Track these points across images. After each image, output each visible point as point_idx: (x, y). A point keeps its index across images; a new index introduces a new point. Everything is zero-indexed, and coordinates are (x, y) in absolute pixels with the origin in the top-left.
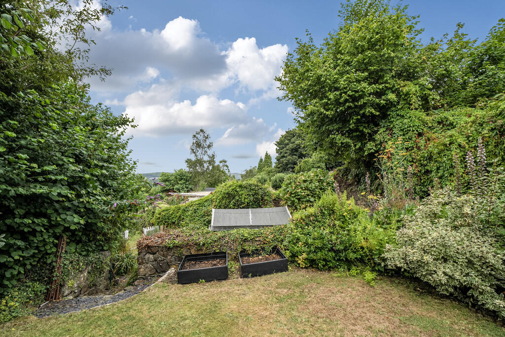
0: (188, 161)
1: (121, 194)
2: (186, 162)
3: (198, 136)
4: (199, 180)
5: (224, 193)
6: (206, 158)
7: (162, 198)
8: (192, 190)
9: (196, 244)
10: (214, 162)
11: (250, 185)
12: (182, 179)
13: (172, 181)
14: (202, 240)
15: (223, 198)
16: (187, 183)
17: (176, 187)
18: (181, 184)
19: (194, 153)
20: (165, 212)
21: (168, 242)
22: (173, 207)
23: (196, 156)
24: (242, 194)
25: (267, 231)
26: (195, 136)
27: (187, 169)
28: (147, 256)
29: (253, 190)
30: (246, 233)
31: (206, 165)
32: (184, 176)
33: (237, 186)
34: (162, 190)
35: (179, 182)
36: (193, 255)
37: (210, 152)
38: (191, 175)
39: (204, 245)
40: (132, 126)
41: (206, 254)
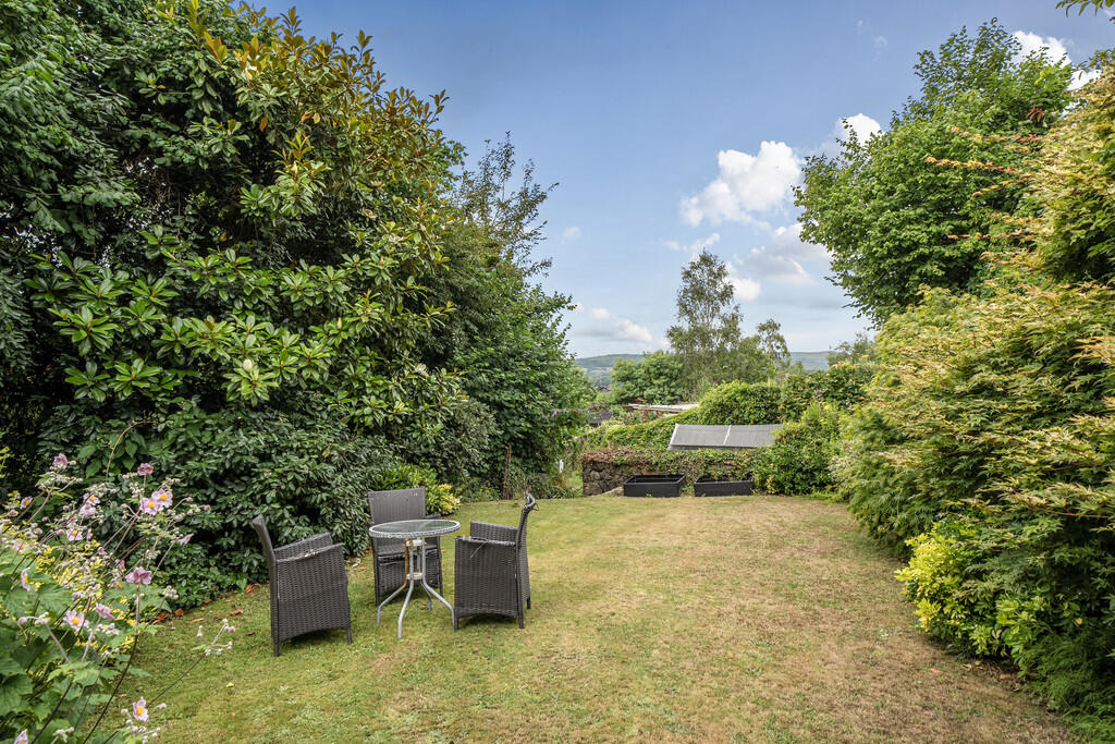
0: (674, 333)
1: (560, 401)
2: (671, 334)
3: (697, 273)
4: (699, 377)
5: (715, 404)
6: (717, 324)
7: (616, 414)
8: (682, 399)
9: (648, 463)
10: (737, 332)
11: (764, 390)
12: (661, 374)
13: (639, 380)
14: (655, 459)
15: (712, 412)
16: (673, 384)
17: (648, 392)
18: (659, 386)
19: (689, 313)
20: (620, 436)
21: (614, 458)
22: (632, 428)
23: (692, 319)
24: (746, 406)
25: (742, 454)
26: (688, 274)
27: (673, 351)
28: (593, 473)
29: (767, 398)
30: (711, 454)
31: (717, 341)
32: (666, 367)
33: (736, 392)
34: (619, 399)
35: (655, 382)
36: (643, 476)
37: (726, 310)
38: (680, 365)
39: (657, 464)
40: (569, 308)
41: (659, 476)
